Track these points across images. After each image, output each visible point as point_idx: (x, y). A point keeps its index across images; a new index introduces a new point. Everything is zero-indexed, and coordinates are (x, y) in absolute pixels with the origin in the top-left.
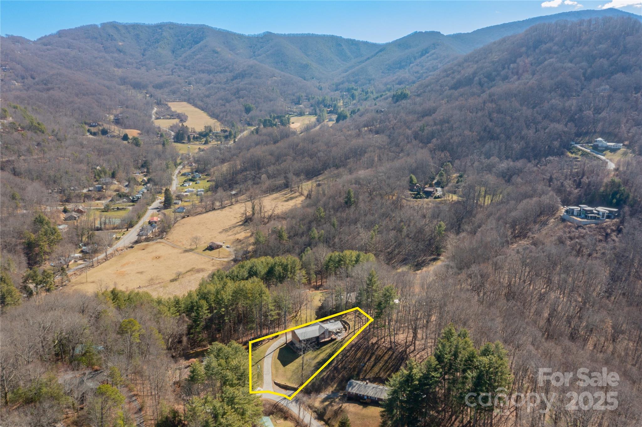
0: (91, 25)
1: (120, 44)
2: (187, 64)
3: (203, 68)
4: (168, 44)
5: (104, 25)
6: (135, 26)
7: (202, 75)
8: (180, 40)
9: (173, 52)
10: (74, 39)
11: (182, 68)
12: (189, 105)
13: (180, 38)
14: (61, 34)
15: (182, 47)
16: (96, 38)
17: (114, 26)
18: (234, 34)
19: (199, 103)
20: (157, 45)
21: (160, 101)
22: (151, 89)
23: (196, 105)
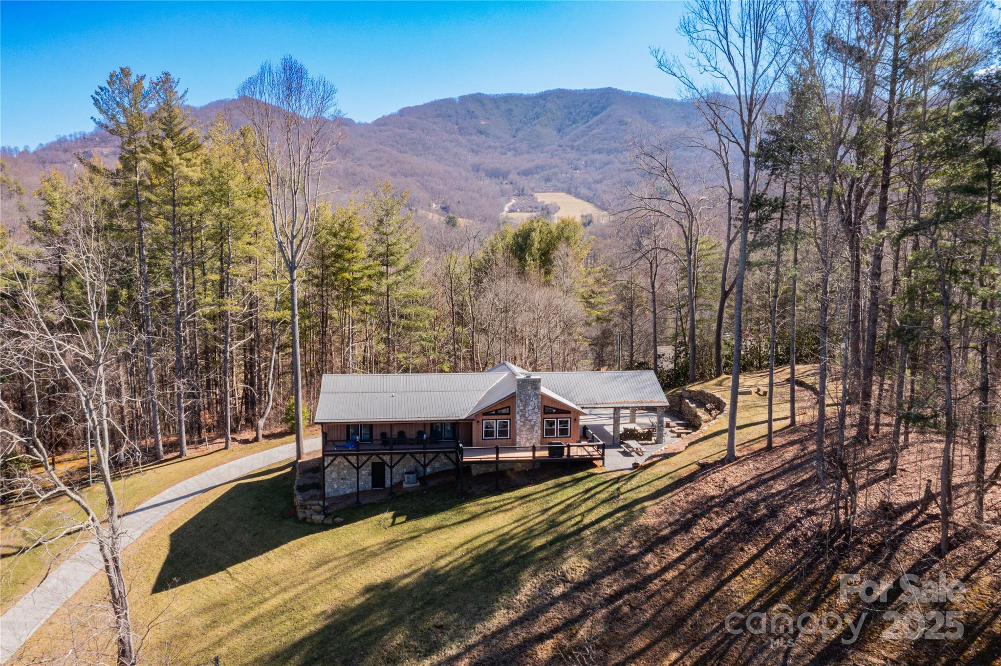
0: (446, 100)
1: (483, 123)
2: (576, 144)
3: (600, 146)
4: (553, 120)
5: (463, 99)
6: (508, 98)
7: (597, 157)
8: (571, 113)
9: (560, 130)
10: (420, 118)
11: (569, 150)
12: (569, 196)
13: (572, 110)
14: (404, 112)
15: (573, 123)
16: (450, 116)
17: (478, 98)
18: (658, 99)
19: (584, 191)
20: (536, 121)
21: (523, 190)
22: (513, 176)
23: (578, 196)
